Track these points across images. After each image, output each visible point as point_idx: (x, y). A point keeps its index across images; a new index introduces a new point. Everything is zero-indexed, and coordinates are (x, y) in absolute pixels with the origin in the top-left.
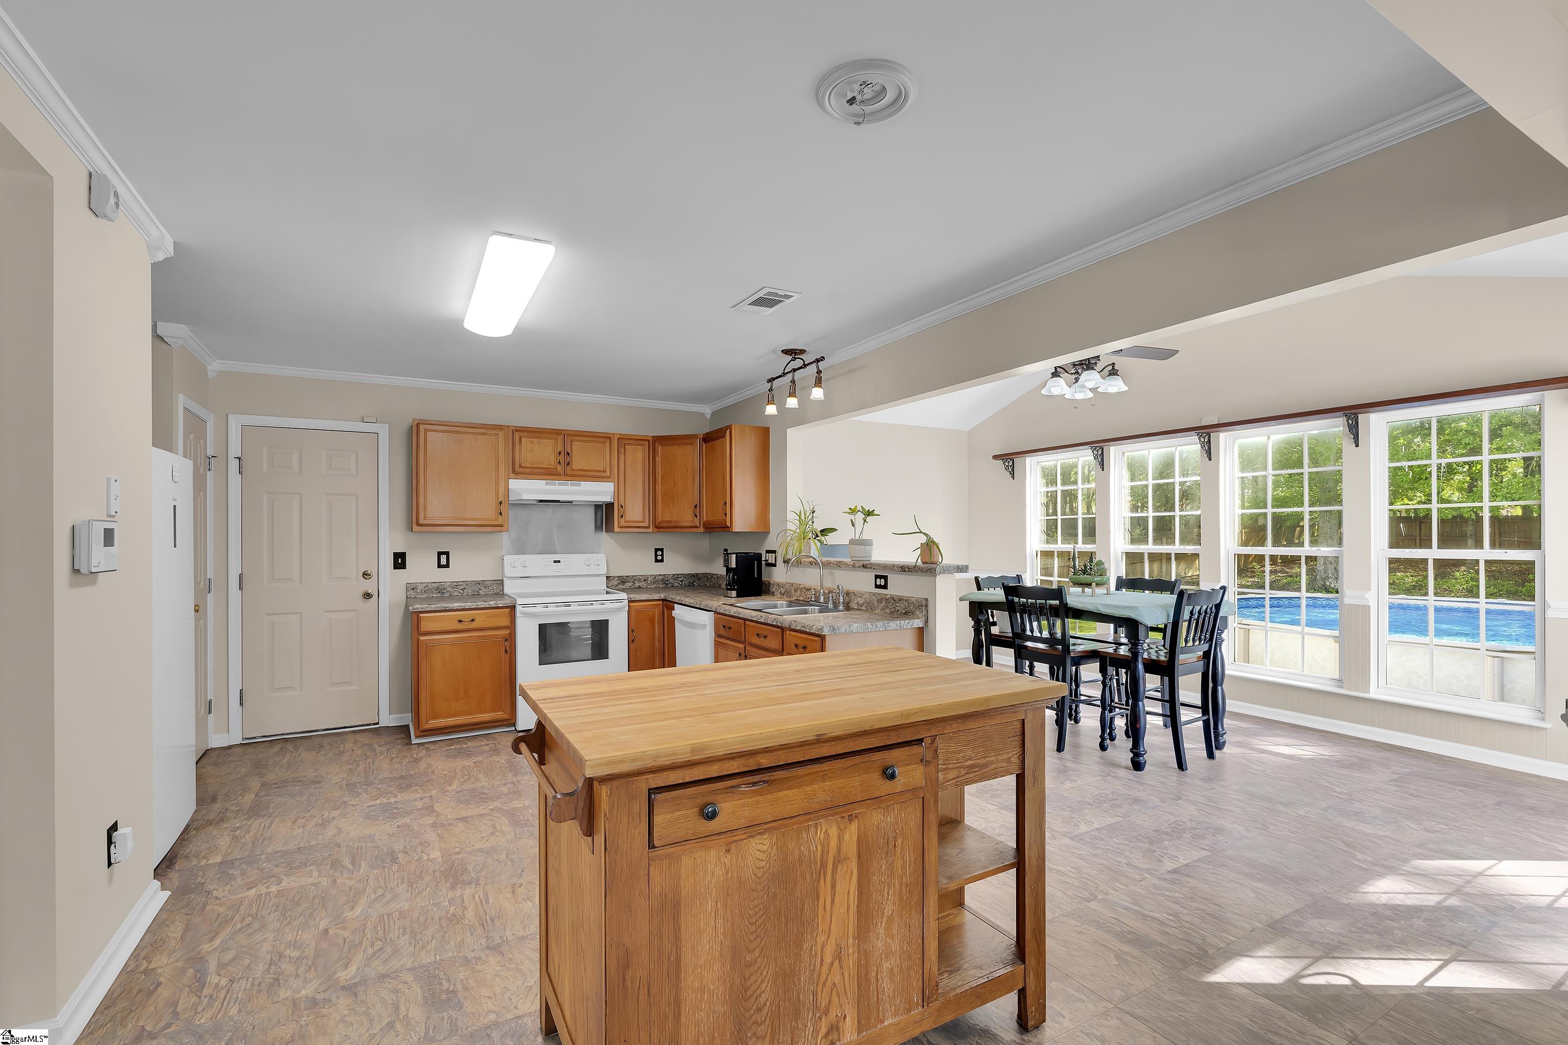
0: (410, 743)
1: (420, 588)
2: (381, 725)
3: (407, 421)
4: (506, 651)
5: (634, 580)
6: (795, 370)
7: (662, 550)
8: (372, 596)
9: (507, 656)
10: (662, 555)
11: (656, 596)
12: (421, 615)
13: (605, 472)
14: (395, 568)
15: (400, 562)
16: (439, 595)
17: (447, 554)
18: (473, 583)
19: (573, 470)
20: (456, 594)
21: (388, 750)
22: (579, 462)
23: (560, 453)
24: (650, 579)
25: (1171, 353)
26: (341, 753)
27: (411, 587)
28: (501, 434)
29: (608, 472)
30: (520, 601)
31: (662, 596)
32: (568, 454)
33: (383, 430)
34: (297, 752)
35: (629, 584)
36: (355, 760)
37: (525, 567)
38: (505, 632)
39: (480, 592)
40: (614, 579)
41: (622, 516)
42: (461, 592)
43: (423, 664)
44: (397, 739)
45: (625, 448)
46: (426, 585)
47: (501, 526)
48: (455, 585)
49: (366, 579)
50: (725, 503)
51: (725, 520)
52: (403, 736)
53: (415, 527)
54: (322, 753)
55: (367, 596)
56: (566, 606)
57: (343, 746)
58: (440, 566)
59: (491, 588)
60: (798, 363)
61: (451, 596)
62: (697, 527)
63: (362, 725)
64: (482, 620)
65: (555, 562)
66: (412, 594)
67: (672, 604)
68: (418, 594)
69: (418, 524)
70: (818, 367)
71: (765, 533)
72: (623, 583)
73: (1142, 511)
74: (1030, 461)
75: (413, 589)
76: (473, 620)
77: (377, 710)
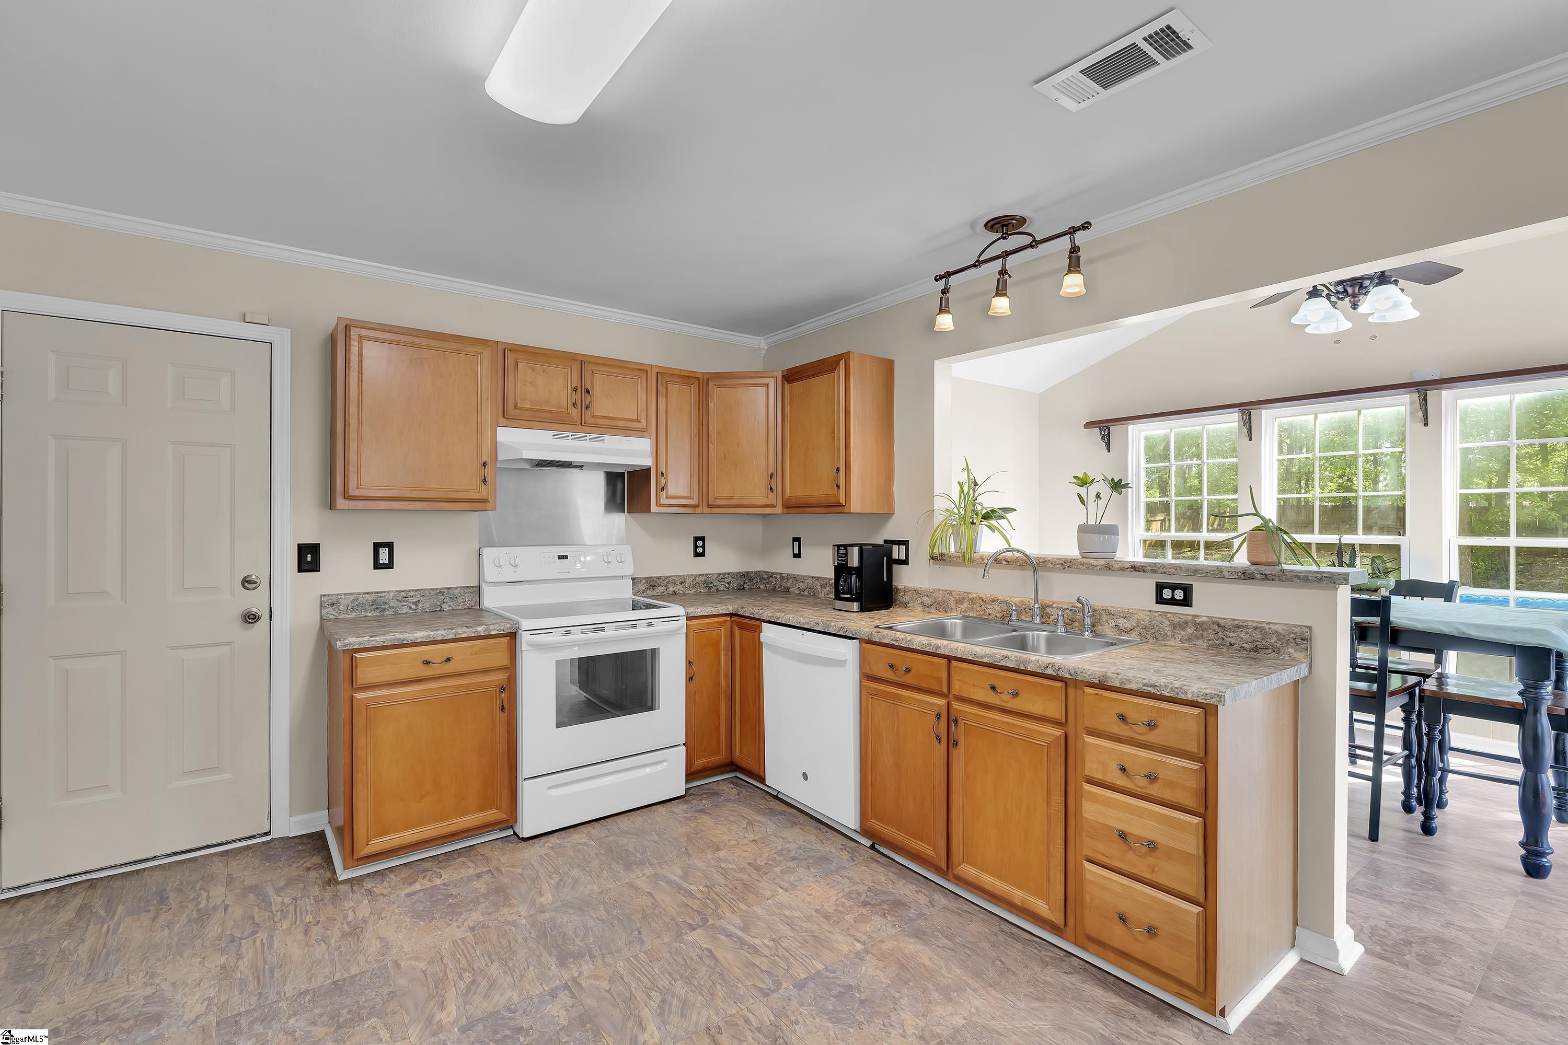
0: (332, 881)
1: (345, 602)
2: (274, 835)
3: (328, 322)
4: (503, 708)
5: (667, 583)
6: (1006, 254)
7: (703, 539)
8: (259, 618)
9: (504, 716)
10: (703, 547)
11: (722, 609)
12: (358, 655)
13: (639, 422)
14: (300, 570)
15: (309, 559)
16: (377, 613)
17: (390, 546)
18: (433, 593)
19: (593, 416)
20: (404, 611)
21: (295, 899)
22: (603, 406)
23: (575, 390)
24: (689, 581)
25: (1452, 272)
26: (203, 917)
27: (328, 602)
28: (487, 353)
29: (644, 422)
30: (526, 624)
31: (730, 609)
32: (588, 392)
33: (281, 339)
34: (112, 918)
35: (661, 589)
36: (232, 939)
37: (516, 566)
38: (500, 677)
39: (444, 606)
40: (641, 581)
41: (663, 489)
42: (413, 607)
43: (360, 741)
44: (308, 869)
45: (667, 389)
46: (356, 597)
47: (485, 501)
48: (404, 596)
49: (248, 589)
50: (838, 470)
51: (836, 496)
52: (317, 859)
53: (341, 502)
54: (164, 917)
55: (251, 618)
56: (597, 630)
57: (204, 894)
58: (377, 566)
59: (460, 600)
60: (1015, 241)
61: (396, 614)
62: (773, 506)
63: (240, 840)
64: (463, 656)
65: (560, 557)
66: (330, 613)
67: (757, 623)
68: (341, 612)
69: (346, 496)
70: (1072, 241)
71: (886, 515)
72: (653, 587)
73: (1306, 492)
74: (1133, 429)
75: (332, 604)
76: (448, 660)
77: (268, 810)
